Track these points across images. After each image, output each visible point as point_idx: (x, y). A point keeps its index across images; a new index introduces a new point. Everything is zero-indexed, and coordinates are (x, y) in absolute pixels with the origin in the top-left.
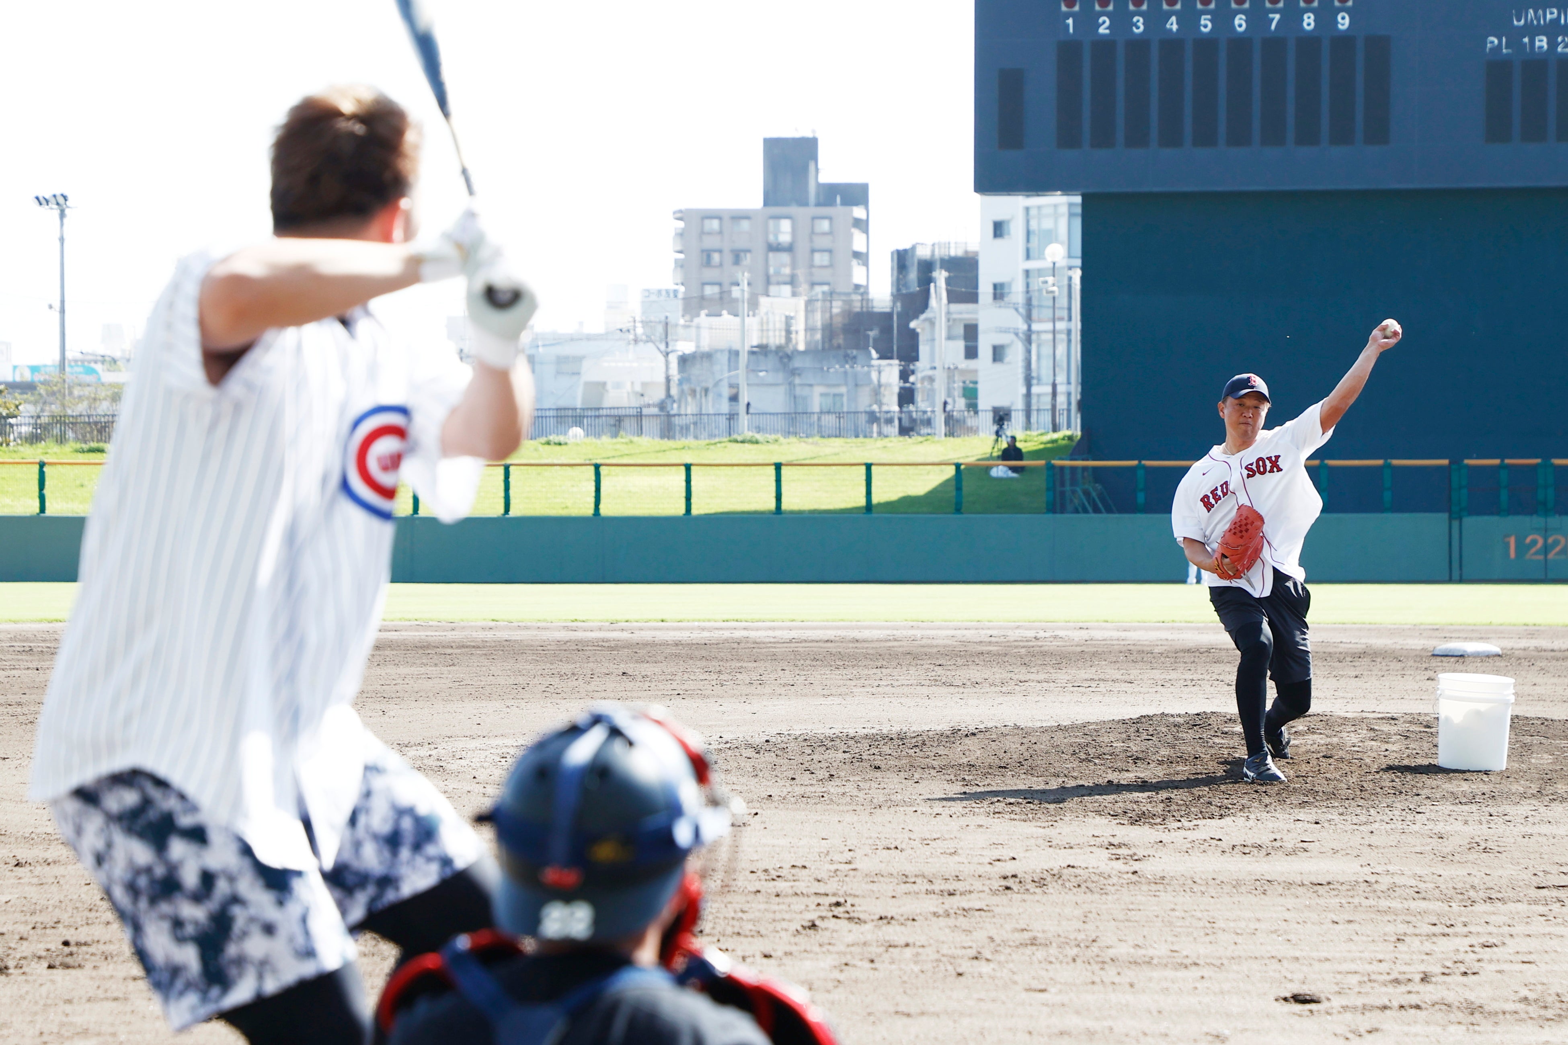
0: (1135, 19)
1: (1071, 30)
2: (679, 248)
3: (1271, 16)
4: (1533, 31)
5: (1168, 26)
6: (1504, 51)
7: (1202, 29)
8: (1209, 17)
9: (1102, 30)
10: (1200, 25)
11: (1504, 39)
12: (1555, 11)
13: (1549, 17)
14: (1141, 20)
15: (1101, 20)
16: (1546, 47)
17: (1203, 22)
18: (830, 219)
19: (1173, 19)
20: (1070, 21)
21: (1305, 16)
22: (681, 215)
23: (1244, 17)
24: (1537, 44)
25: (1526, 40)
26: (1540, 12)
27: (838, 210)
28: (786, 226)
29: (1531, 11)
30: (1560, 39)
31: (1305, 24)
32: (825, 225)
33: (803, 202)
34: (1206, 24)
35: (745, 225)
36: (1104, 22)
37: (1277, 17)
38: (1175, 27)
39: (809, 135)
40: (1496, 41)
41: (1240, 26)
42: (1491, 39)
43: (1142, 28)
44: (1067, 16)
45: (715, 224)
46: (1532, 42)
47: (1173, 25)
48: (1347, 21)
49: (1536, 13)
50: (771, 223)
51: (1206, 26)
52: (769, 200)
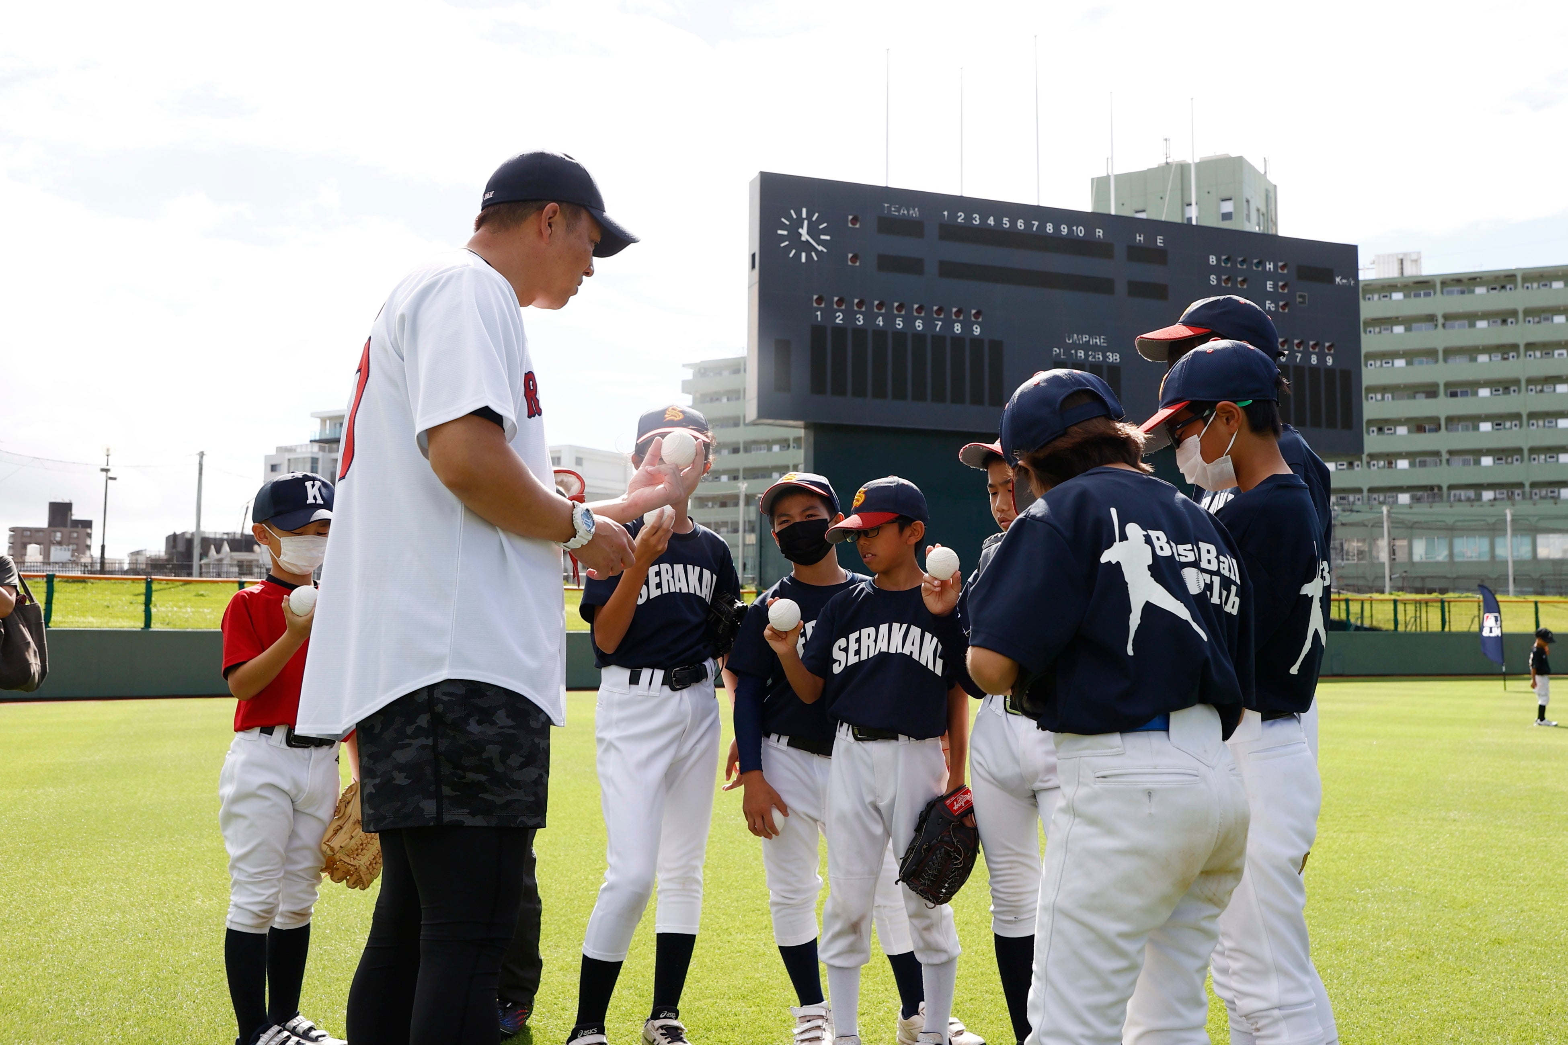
0: (858, 316)
1: (819, 319)
2: (11, 541)
3: (937, 322)
4: (1077, 347)
5: (877, 322)
6: (1062, 357)
7: (897, 326)
8: (901, 319)
9: (838, 321)
10: (896, 324)
11: (1062, 350)
12: (1087, 336)
13: (1084, 339)
14: (862, 317)
15: (837, 314)
16: (1083, 357)
17: (898, 322)
18: (77, 532)
19: (880, 318)
20: (819, 313)
21: (956, 325)
22: (12, 530)
23: (921, 321)
24: (1079, 354)
25: (1073, 352)
26: (1080, 336)
27: (80, 529)
28: (59, 535)
29: (1075, 335)
30: (1090, 353)
31: (955, 330)
32: (75, 535)
33: (65, 526)
34: (899, 324)
35: (41, 534)
36: (839, 316)
37: (940, 323)
38: (881, 324)
39: (67, 501)
40: (1058, 351)
41: (919, 326)
42: (1055, 349)
43: (862, 322)
44: (817, 309)
45: (29, 533)
46: (1076, 353)
47: (880, 322)
48: (979, 330)
49: (1078, 336)
50: (53, 534)
51: (899, 325)
52: (51, 523)
